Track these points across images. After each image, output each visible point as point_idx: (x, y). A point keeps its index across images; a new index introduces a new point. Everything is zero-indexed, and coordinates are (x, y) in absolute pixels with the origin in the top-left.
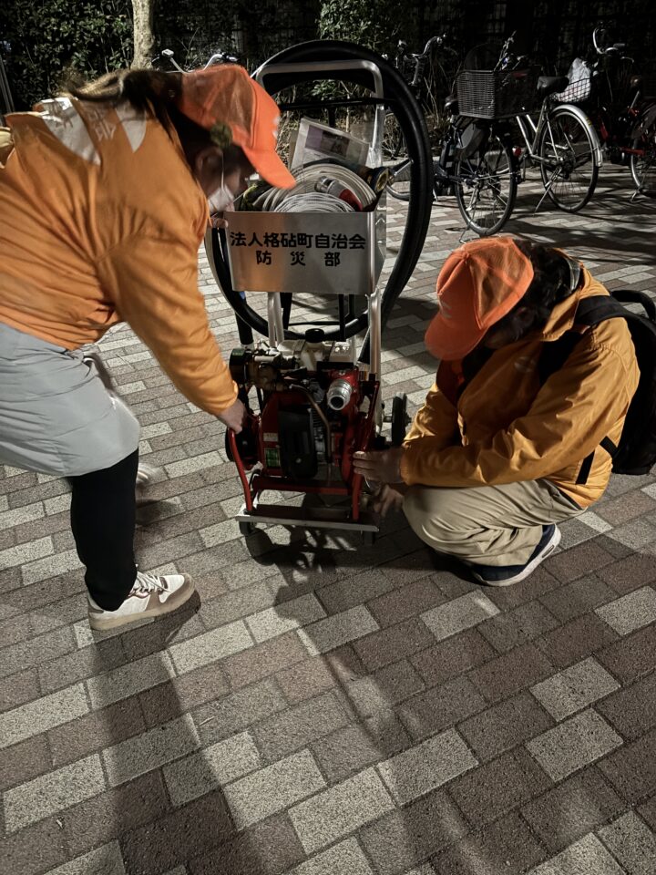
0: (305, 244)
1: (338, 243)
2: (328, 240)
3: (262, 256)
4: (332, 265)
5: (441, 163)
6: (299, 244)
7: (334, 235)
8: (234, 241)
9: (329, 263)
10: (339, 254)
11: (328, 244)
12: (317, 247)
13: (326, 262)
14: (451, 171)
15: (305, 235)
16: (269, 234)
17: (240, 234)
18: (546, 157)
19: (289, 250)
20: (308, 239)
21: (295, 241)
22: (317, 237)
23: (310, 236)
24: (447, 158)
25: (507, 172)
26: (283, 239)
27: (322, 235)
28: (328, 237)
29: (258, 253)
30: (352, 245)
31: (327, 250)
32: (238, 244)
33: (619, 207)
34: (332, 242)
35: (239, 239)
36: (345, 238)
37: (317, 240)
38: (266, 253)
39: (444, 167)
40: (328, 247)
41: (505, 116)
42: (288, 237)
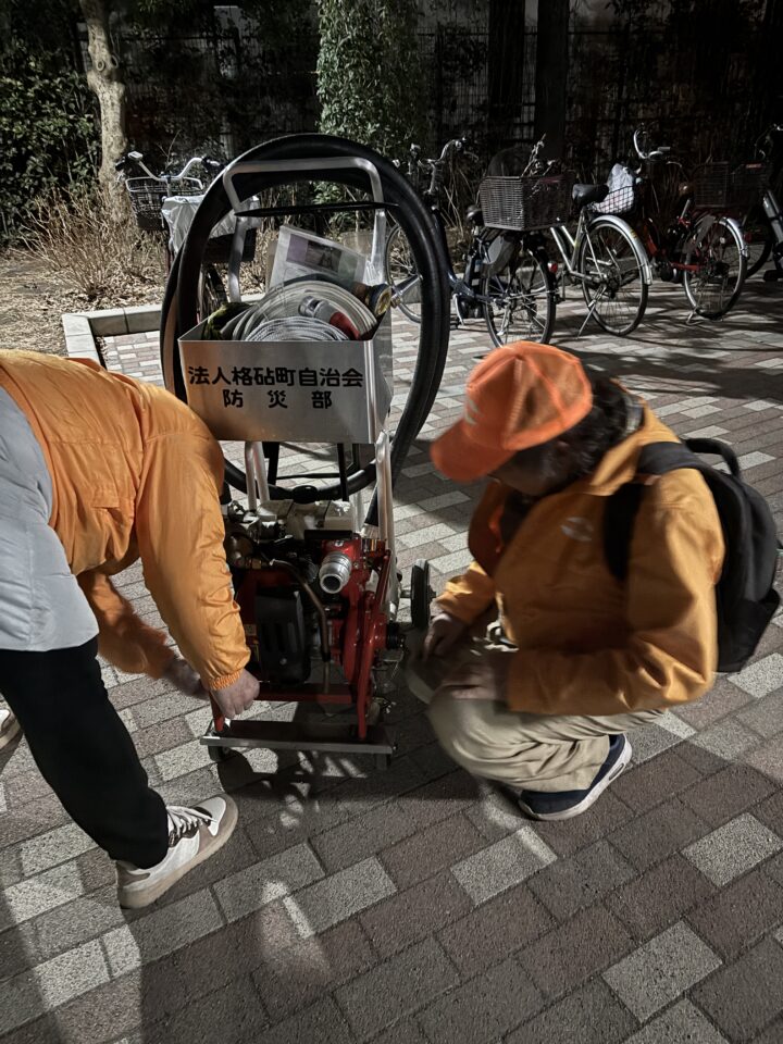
0: (286, 381)
1: (328, 380)
2: (315, 376)
3: (231, 397)
4: (322, 407)
5: (467, 281)
6: (278, 381)
7: (322, 370)
8: (193, 378)
9: (318, 404)
10: (330, 393)
11: (315, 380)
12: (301, 384)
13: (314, 403)
14: (477, 290)
15: (285, 369)
16: (238, 370)
17: (201, 370)
18: (587, 273)
19: (266, 388)
20: (289, 374)
21: (273, 378)
22: (301, 372)
23: (292, 372)
24: (473, 275)
25: (543, 291)
26: (257, 376)
27: (307, 370)
28: (315, 372)
29: (226, 393)
30: (346, 382)
31: (314, 389)
32: (199, 382)
33: (674, 330)
34: (320, 378)
35: (199, 376)
36: (338, 374)
37: (301, 376)
38: (236, 393)
39: (470, 285)
40: (316, 384)
41: (538, 227)
42: (264, 373)
